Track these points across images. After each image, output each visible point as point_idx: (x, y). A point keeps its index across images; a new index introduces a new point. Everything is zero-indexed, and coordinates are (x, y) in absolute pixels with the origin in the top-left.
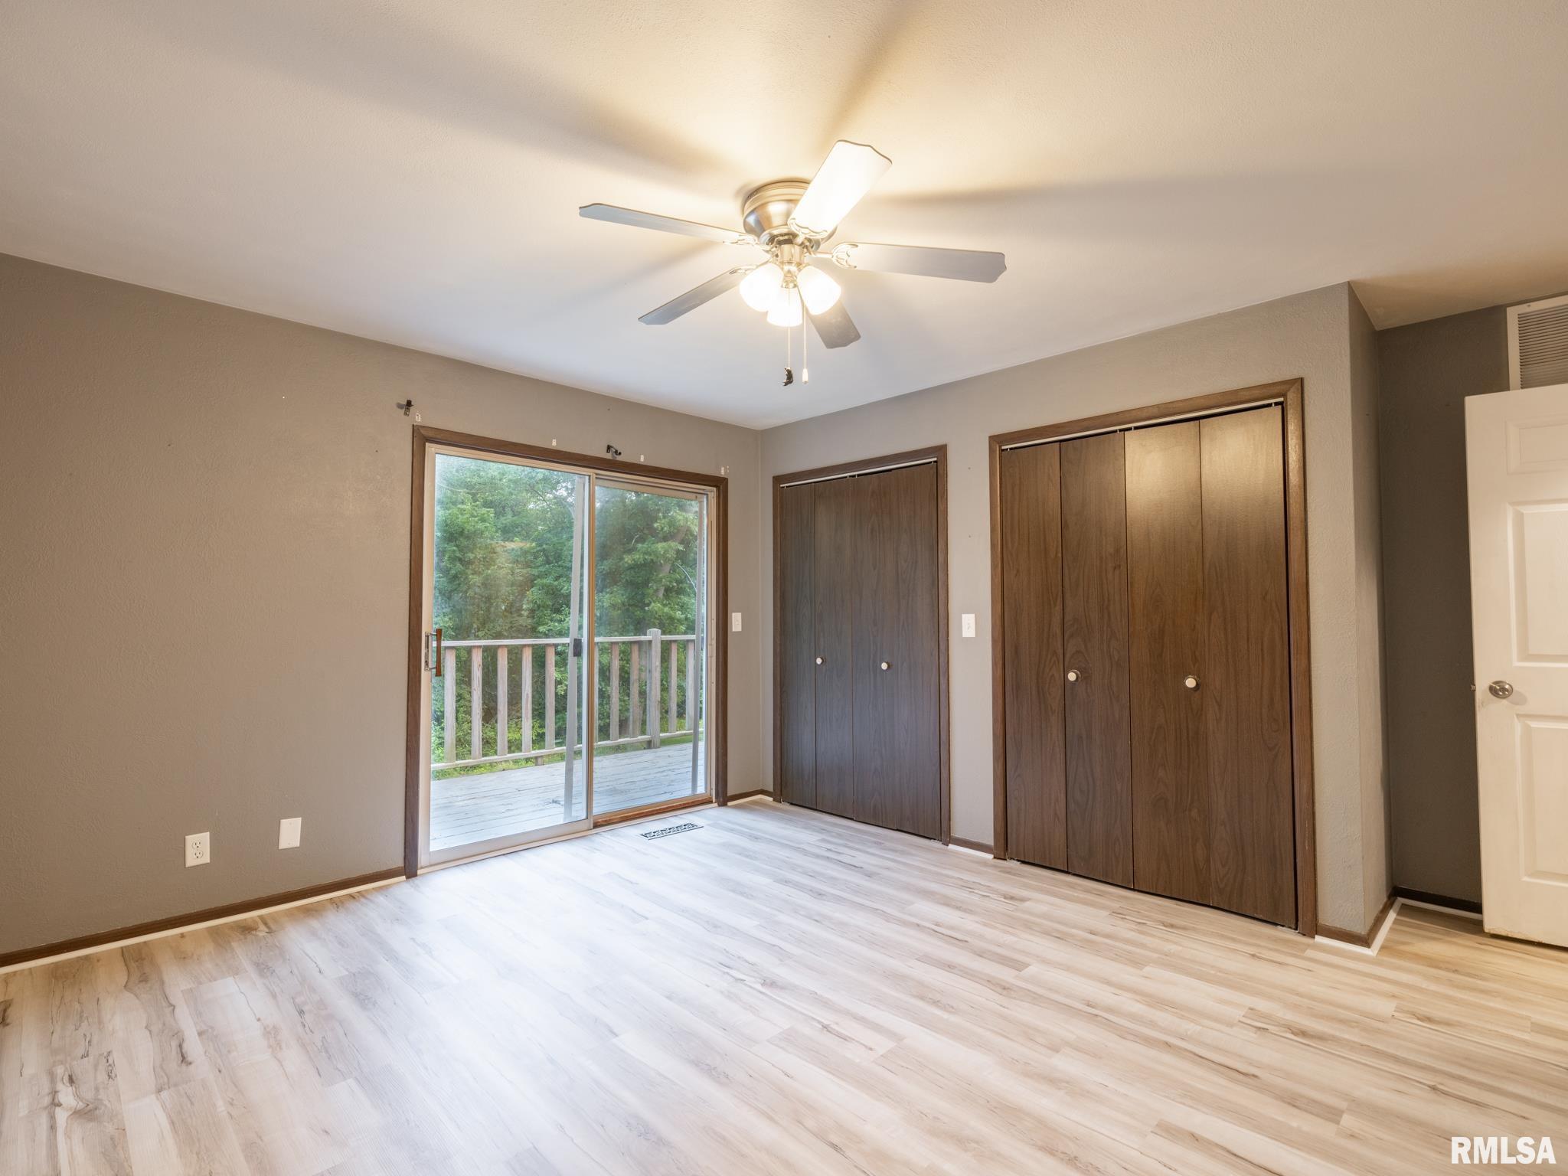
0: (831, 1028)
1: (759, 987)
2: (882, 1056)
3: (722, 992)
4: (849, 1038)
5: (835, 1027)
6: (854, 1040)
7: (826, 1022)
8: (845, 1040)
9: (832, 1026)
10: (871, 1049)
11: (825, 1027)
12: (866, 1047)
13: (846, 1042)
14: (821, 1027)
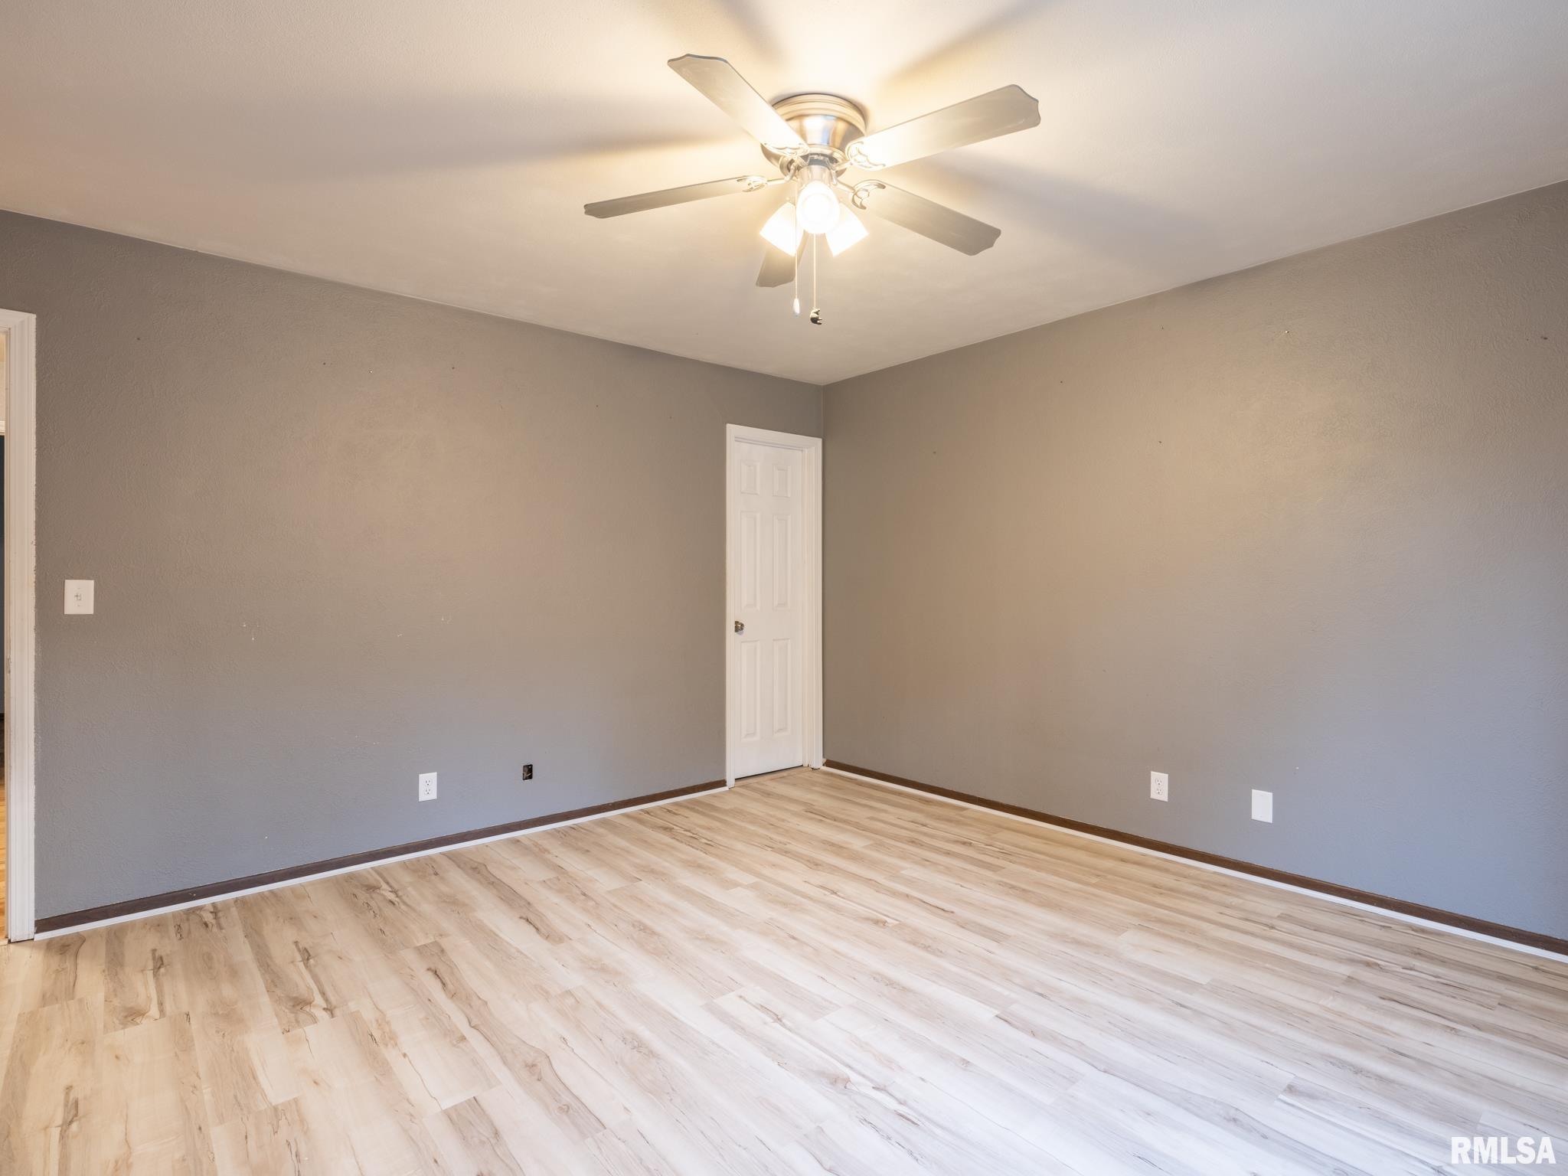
0: (773, 1018)
1: (854, 1077)
2: (733, 991)
3: (901, 1068)
4: (757, 1008)
5: (769, 1020)
6: (754, 1006)
7: (777, 1025)
8: (762, 1006)
9: (772, 1021)
10: (741, 997)
11: (779, 1020)
12: (745, 1000)
13: (762, 1004)
14: (784, 1021)
